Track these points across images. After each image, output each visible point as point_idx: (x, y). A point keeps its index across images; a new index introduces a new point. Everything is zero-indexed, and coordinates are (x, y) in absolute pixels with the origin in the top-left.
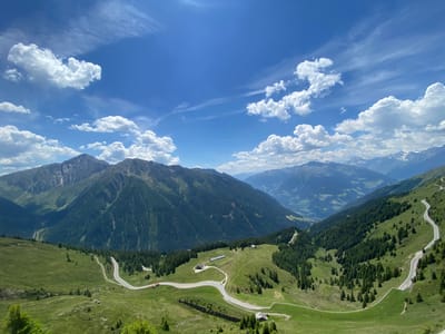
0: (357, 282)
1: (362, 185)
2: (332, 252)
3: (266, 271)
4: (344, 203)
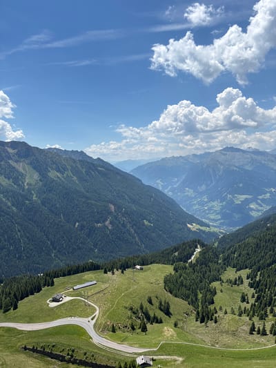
2: (244, 273)
3: (154, 301)
4: (266, 208)
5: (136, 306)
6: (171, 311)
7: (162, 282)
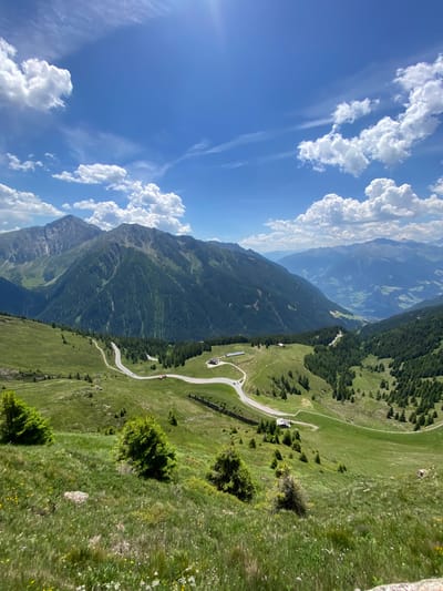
0: (413, 401)
2: (386, 362)
3: (294, 375)
4: (417, 301)
5: (278, 377)
6: (309, 385)
7: (302, 360)
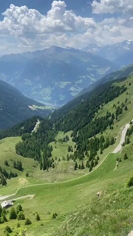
0: (86, 154)
1: (94, 72)
2: (69, 134)
3: (10, 163)
6: (23, 167)
